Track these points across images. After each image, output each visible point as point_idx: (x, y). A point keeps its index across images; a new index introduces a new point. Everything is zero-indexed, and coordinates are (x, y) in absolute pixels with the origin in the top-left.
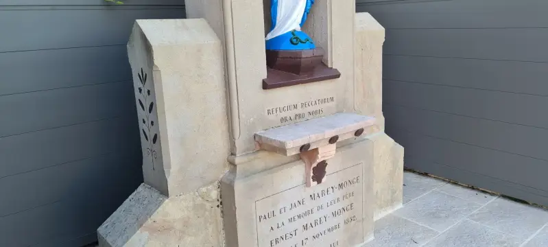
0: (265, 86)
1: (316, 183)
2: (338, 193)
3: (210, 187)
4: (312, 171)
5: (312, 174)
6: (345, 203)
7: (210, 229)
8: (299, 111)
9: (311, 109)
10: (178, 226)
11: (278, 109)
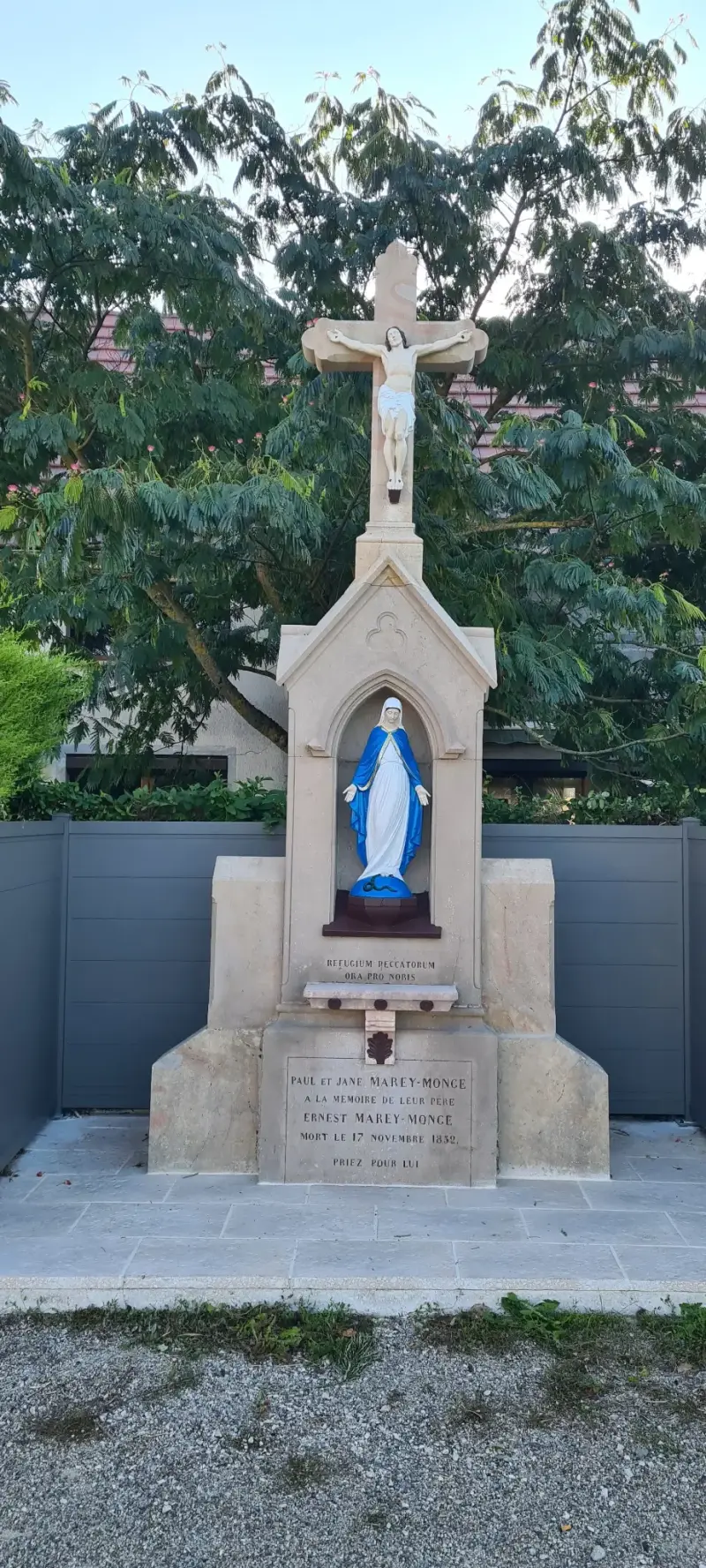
0: (328, 932)
1: (374, 1061)
2: (420, 1091)
3: (253, 1031)
4: (367, 1044)
5: (368, 1048)
6: (437, 1111)
7: (249, 1080)
8: (375, 969)
9: (393, 970)
10: (213, 1061)
11: (343, 963)
